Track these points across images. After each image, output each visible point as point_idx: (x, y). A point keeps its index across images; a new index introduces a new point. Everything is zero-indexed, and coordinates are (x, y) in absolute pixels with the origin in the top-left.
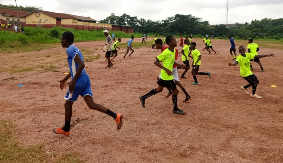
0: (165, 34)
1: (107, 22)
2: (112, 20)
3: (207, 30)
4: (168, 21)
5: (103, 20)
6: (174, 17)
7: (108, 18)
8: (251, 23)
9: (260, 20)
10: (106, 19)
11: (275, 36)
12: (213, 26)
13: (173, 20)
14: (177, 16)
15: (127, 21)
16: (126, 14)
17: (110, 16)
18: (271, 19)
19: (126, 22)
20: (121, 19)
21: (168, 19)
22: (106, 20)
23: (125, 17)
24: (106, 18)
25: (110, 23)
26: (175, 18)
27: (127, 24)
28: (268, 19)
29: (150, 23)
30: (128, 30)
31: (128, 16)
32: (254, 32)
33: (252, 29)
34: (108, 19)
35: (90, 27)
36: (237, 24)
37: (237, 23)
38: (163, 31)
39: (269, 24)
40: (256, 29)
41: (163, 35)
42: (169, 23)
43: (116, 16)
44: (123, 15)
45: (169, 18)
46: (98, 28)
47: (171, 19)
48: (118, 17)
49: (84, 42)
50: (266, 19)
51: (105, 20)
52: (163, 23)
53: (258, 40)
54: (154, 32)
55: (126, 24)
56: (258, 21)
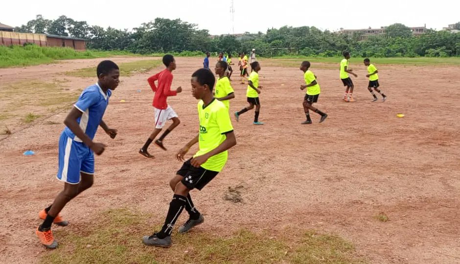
0: (140, 50)
1: (29, 30)
2: (38, 26)
3: (207, 44)
4: (143, 29)
5: (20, 26)
6: (154, 22)
7: (31, 23)
8: (267, 32)
9: (278, 29)
10: (26, 24)
11: (302, 52)
12: (216, 37)
13: (152, 27)
14: (158, 20)
15: (69, 29)
16: (64, 16)
17: (35, 19)
18: (291, 27)
19: (66, 31)
20: (57, 26)
21: (142, 26)
22: (27, 28)
23: (64, 21)
24: (27, 22)
25: (36, 32)
26: (155, 24)
27: (69, 35)
28: (288, 27)
29: (113, 33)
30: (75, 44)
31: (71, 21)
32: (274, 45)
33: (270, 42)
34: (31, 26)
35: (4, 40)
36: (247, 34)
37: (247, 32)
38: (136, 46)
39: (291, 34)
40: (276, 41)
41: (137, 53)
42: (146, 32)
43: (46, 20)
44: (61, 17)
45: (144, 24)
46: (21, 42)
47: (147, 25)
48: (51, 21)
49: (7, 68)
50: (285, 27)
51: (23, 26)
52: (135, 33)
53: (282, 57)
54: (120, 47)
55: (67, 35)
56: (275, 30)
